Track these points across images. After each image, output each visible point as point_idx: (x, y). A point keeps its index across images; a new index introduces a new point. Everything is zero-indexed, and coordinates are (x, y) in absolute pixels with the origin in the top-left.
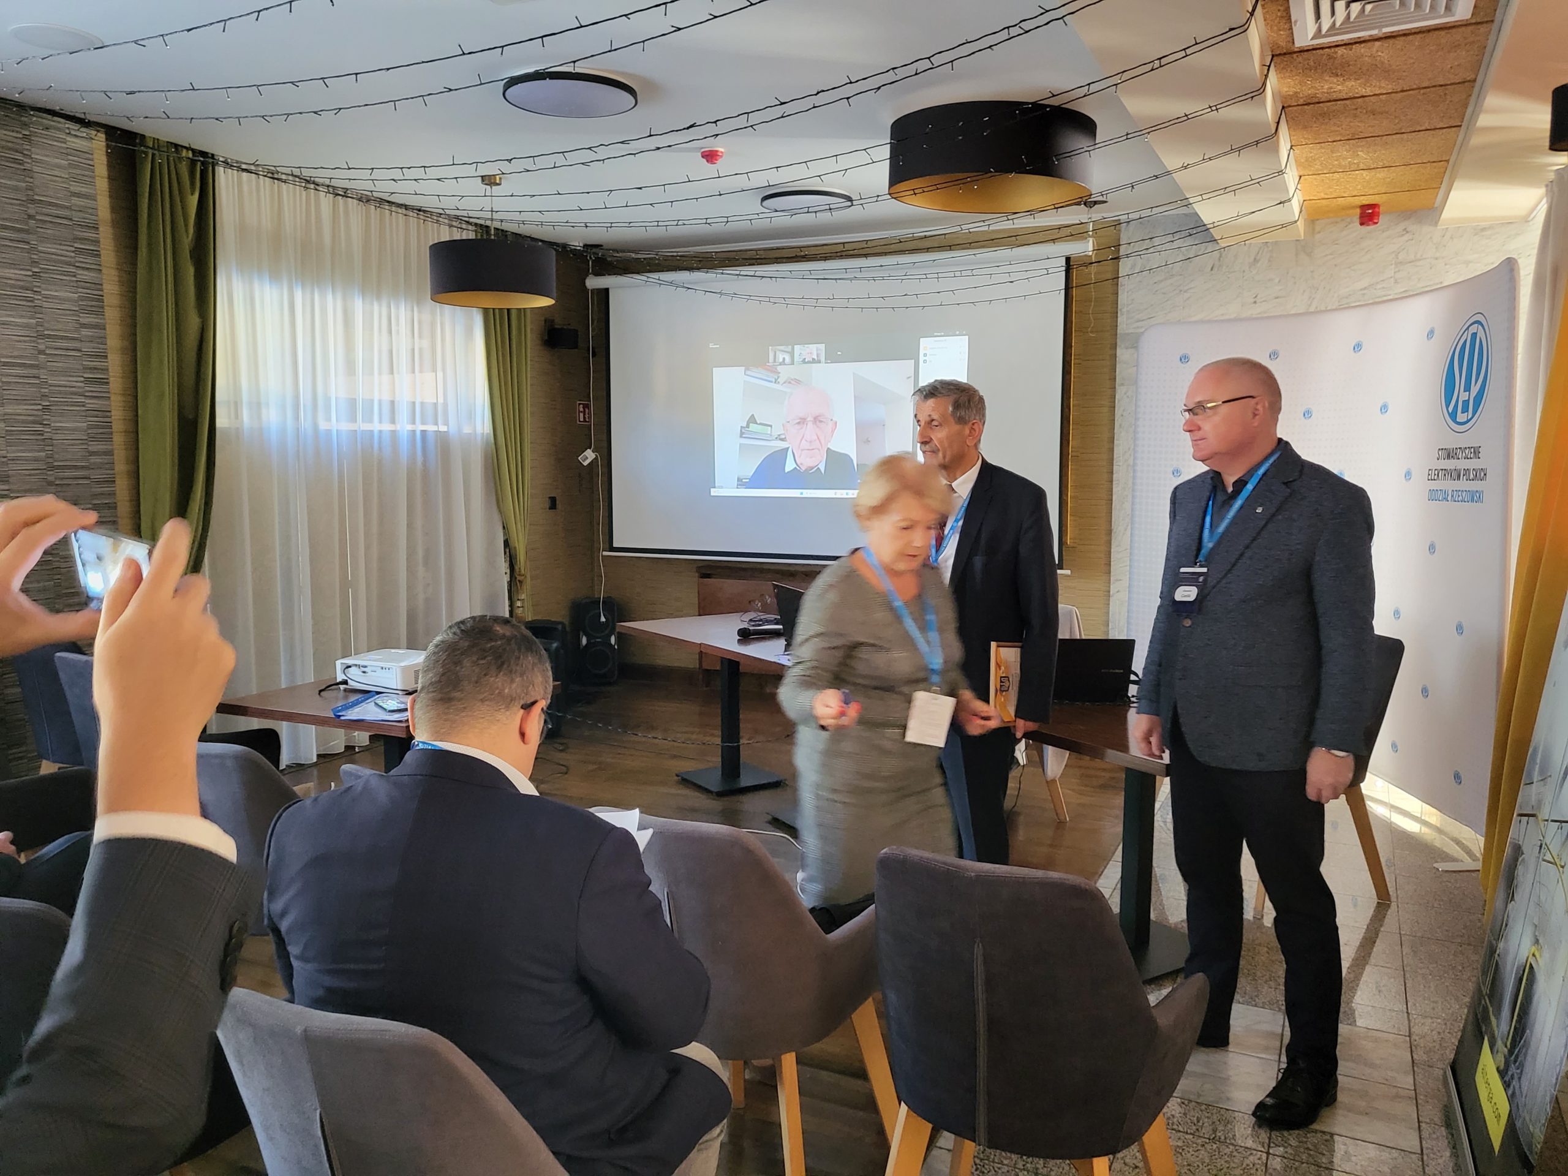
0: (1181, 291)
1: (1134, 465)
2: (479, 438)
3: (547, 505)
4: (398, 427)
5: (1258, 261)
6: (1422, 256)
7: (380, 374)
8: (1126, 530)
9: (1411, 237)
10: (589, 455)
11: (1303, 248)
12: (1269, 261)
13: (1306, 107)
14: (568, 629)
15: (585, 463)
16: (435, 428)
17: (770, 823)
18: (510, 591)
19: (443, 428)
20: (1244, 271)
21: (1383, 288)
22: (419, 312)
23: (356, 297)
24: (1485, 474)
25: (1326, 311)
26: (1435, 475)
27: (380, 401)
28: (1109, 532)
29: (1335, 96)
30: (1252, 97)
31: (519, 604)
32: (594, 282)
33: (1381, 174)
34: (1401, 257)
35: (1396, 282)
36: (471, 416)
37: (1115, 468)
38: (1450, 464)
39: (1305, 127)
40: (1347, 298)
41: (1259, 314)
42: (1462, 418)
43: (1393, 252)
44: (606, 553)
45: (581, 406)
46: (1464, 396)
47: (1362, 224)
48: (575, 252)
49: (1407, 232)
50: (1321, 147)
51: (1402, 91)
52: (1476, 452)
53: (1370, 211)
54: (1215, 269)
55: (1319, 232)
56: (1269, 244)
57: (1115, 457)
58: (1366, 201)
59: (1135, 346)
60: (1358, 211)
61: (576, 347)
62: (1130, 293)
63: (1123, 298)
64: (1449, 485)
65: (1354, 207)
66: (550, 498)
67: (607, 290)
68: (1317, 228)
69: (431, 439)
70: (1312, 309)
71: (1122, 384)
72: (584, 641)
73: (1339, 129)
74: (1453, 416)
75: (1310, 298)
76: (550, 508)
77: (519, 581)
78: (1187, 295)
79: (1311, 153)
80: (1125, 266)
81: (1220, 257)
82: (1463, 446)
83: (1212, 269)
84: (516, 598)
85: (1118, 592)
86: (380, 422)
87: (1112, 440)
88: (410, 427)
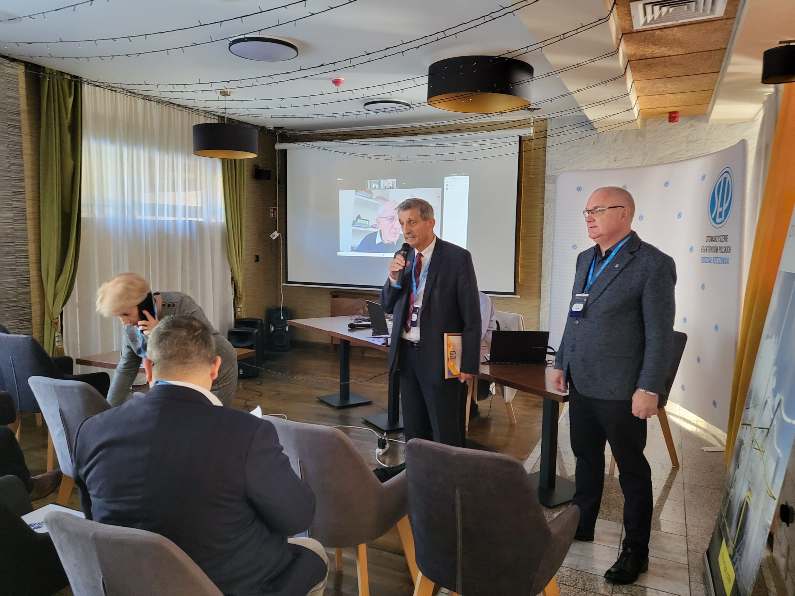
0: (578, 154)
1: (553, 242)
2: (219, 225)
3: (254, 259)
4: (177, 219)
5: (617, 140)
6: (700, 138)
7: (168, 191)
8: (548, 275)
9: (694, 128)
10: (276, 234)
11: (640, 134)
12: (623, 140)
13: (640, 61)
14: (264, 322)
15: (274, 238)
16: (195, 219)
17: (363, 423)
18: (234, 303)
19: (200, 220)
20: (610, 145)
21: (680, 154)
22: (189, 160)
23: (156, 152)
24: (730, 250)
25: (651, 165)
26: (705, 250)
27: (168, 205)
28: (540, 277)
29: (655, 55)
30: (612, 55)
31: (239, 309)
32: (279, 146)
33: (679, 96)
34: (690, 138)
35: (687, 151)
36: (215, 212)
37: (543, 244)
38: (713, 244)
39: (640, 72)
40: (662, 159)
41: (617, 166)
42: (718, 220)
43: (686, 136)
44: (284, 284)
45: (272, 209)
46: (720, 210)
47: (670, 121)
48: (269, 131)
49: (693, 126)
50: (648, 82)
51: (689, 53)
52: (725, 238)
53: (674, 115)
54: (595, 144)
55: (648, 125)
56: (623, 131)
57: (544, 238)
58: (672, 110)
59: (554, 182)
60: (668, 115)
61: (269, 179)
62: (552, 155)
63: (548, 158)
64: (712, 255)
65: (666, 113)
66: (256, 256)
67: (286, 150)
68: (647, 124)
69: (194, 225)
70: (644, 164)
71: (548, 202)
72: (272, 329)
73: (657, 72)
74: (714, 219)
75: (643, 158)
76: (255, 261)
77: (239, 298)
78: (581, 157)
79: (643, 84)
80: (549, 141)
81: (598, 137)
82: (719, 235)
83: (594, 144)
84: (237, 307)
85: (545, 307)
86: (168, 216)
87: (542, 230)
88: (183, 219)
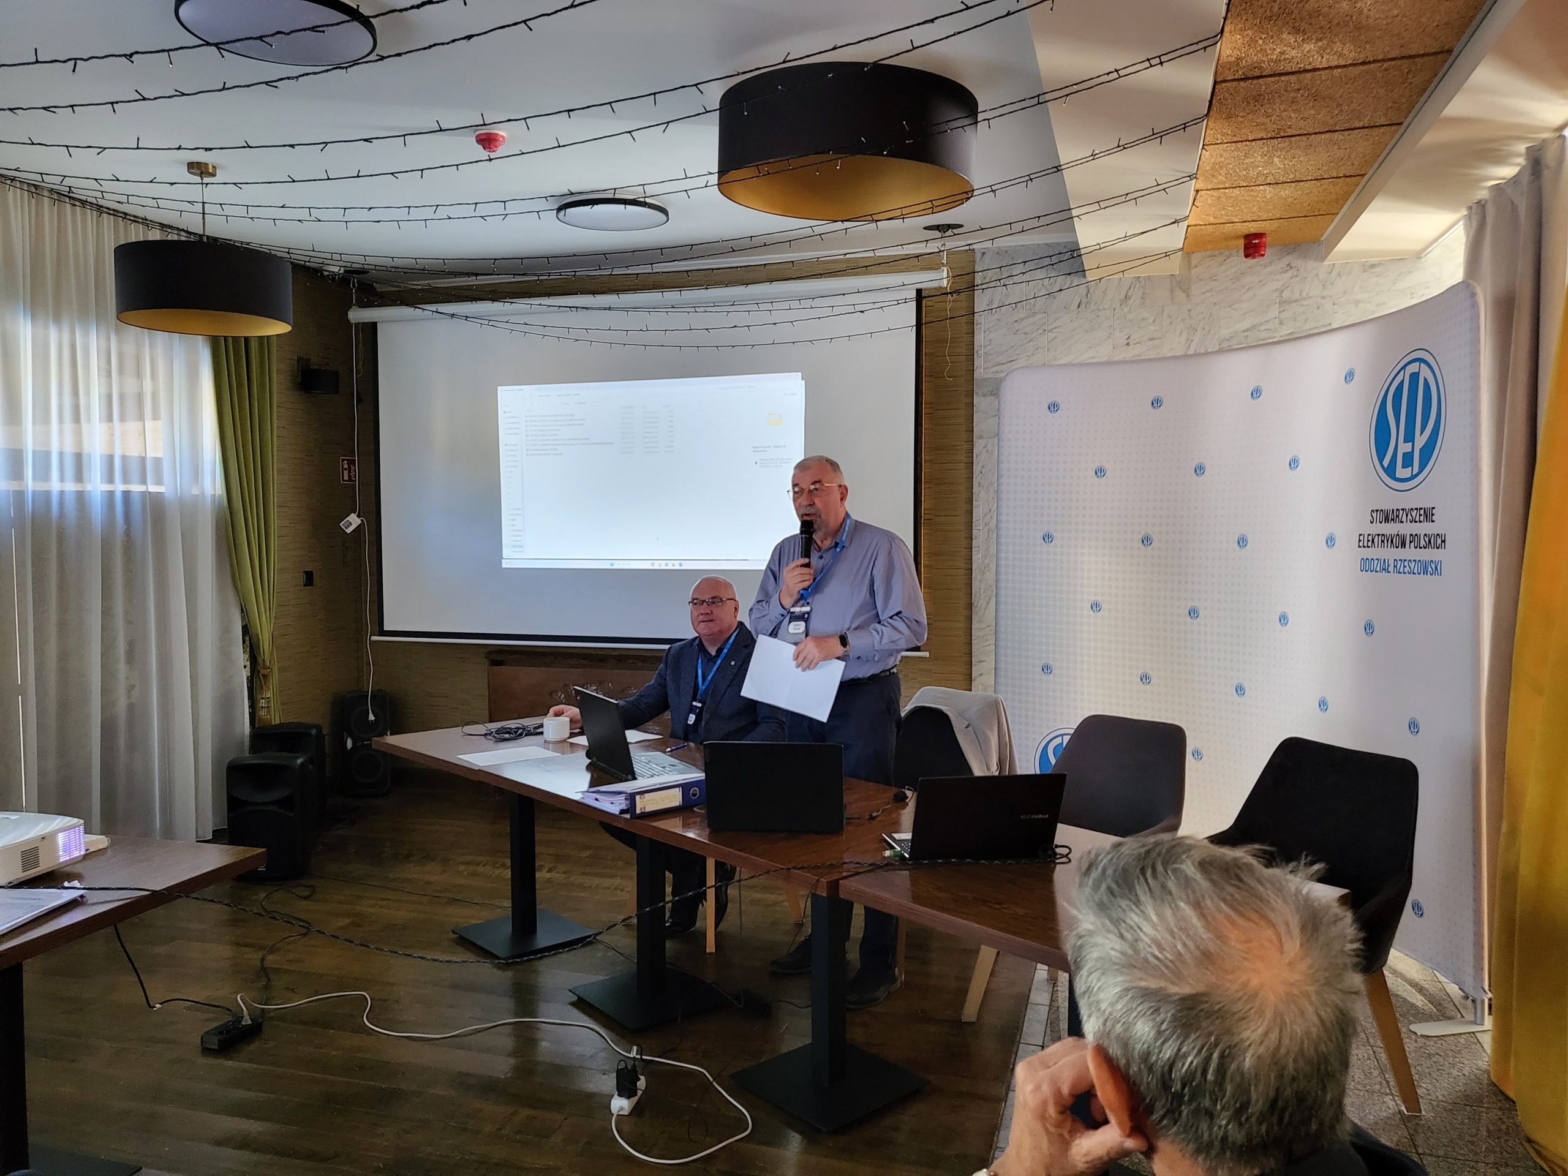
0: (1045, 331)
2: (209, 500)
3: (302, 581)
5: (1130, 299)
6: (1308, 294)
9: (1295, 274)
10: (354, 521)
11: (1180, 285)
12: (1142, 298)
14: (325, 731)
15: (349, 531)
16: (142, 488)
18: (251, 689)
19: (153, 488)
20: (1115, 309)
21: (1267, 329)
24: (1444, 541)
25: (1207, 354)
26: (1367, 541)
27: (61, 454)
28: (970, 606)
29: (1281, 68)
30: (1205, 48)
31: (263, 703)
32: (358, 315)
33: (1286, 192)
35: (1281, 323)
36: (196, 473)
37: (974, 532)
38: (1390, 529)
39: (1229, 117)
40: (1228, 340)
41: (1133, 357)
42: (1401, 473)
43: (1277, 290)
44: (374, 638)
45: (346, 462)
46: (1407, 447)
47: (1247, 256)
48: (333, 276)
49: (1291, 268)
50: (1237, 149)
52: (1428, 515)
53: (1257, 241)
54: (1083, 306)
55: (1196, 267)
56: (1140, 279)
57: (974, 520)
58: (1253, 228)
59: (995, 392)
60: (1242, 242)
61: (337, 392)
62: (987, 332)
63: (979, 338)
64: (1391, 554)
65: (1238, 237)
66: (305, 572)
67: (374, 325)
68: (1194, 263)
70: (1191, 352)
71: (981, 437)
72: (349, 744)
73: (1267, 120)
74: (1390, 471)
75: (1188, 340)
76: (305, 585)
77: (263, 675)
78: (1051, 336)
80: (981, 301)
81: (1088, 292)
82: (1408, 507)
83: (1079, 307)
84: (259, 696)
87: (970, 501)
